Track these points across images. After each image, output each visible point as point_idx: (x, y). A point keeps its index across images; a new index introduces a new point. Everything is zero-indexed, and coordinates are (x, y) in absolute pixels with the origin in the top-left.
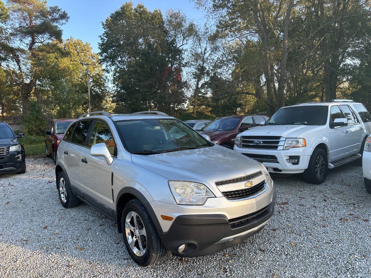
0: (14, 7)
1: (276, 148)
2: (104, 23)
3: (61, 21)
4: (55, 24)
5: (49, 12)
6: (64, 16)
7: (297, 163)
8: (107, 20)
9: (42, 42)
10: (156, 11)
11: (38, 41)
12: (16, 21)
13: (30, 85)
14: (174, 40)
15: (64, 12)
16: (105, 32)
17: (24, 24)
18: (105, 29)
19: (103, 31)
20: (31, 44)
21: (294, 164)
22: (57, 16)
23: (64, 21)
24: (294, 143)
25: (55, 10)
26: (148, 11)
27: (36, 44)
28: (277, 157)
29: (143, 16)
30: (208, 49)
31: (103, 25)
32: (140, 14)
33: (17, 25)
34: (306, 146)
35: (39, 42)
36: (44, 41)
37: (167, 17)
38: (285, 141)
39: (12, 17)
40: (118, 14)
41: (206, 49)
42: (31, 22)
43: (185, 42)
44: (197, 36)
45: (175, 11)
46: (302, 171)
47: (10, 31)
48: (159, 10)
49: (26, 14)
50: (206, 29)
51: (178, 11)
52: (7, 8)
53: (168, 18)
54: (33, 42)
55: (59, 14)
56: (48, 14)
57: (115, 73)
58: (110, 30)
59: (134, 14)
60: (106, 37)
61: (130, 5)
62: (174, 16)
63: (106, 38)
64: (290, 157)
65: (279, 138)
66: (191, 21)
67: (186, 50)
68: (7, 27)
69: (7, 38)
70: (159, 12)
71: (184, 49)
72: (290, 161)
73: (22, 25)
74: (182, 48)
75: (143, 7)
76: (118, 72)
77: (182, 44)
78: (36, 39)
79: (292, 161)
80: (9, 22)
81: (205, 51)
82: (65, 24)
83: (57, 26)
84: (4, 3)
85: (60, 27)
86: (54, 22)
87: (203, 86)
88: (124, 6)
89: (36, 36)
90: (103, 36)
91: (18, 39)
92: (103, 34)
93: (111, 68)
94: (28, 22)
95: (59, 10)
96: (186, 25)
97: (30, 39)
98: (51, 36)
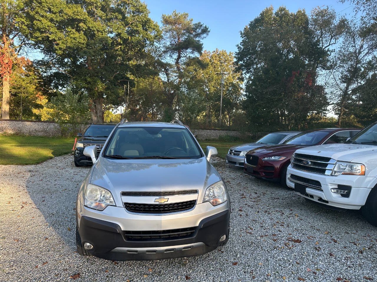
0: (166, 29)
1: (322, 172)
2: (243, 32)
3: (203, 36)
4: (197, 39)
5: (193, 29)
6: (205, 31)
7: (347, 195)
8: (245, 29)
9: (185, 56)
10: (299, 12)
11: (182, 56)
12: (168, 40)
13: (173, 95)
14: (318, 41)
15: (206, 27)
16: (243, 40)
17: (173, 42)
18: (243, 38)
19: (241, 40)
20: (177, 58)
21: (343, 196)
22: (200, 31)
23: (205, 35)
24: (347, 168)
25: (199, 26)
26: (290, 13)
27: (182, 59)
28: (321, 183)
29: (283, 19)
30: (365, 46)
31: (241, 34)
32: (281, 17)
33: (168, 44)
34: (365, 175)
35: (184, 57)
36: (187, 55)
37: (311, 17)
38: (336, 164)
39: (164, 37)
40: (257, 21)
41: (362, 47)
42: (179, 39)
43: (333, 41)
44: (350, 33)
45: (322, 9)
46: (358, 208)
47: (163, 50)
48: (303, 10)
49: (175, 33)
50: (364, 24)
51: (326, 8)
52: (161, 30)
53: (313, 17)
54: (179, 57)
55: (201, 29)
56: (192, 31)
57: (249, 81)
58: (248, 38)
59: (274, 19)
60: (243, 45)
61: (271, 9)
62: (321, 14)
63: (242, 47)
64: (339, 186)
65: (328, 159)
66: (343, 17)
67: (333, 50)
68: (160, 46)
69: (160, 56)
70: (303, 12)
71: (331, 49)
72: (337, 191)
73: (172, 43)
74: (328, 49)
75: (284, 9)
76: (252, 80)
77: (328, 44)
78: (182, 54)
79: (341, 192)
80: (163, 42)
81: (360, 49)
82: (205, 38)
83: (199, 40)
84: (159, 26)
85: (202, 41)
86: (197, 37)
87: (354, 91)
88: (263, 12)
89: (182, 51)
90: (241, 45)
91: (168, 55)
92: (241, 43)
93: (246, 76)
94: (176, 40)
95: (201, 25)
96: (336, 22)
97: (177, 54)
98: (193, 50)
